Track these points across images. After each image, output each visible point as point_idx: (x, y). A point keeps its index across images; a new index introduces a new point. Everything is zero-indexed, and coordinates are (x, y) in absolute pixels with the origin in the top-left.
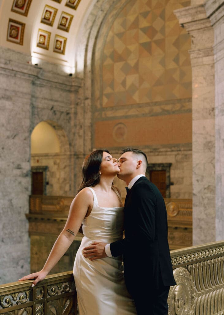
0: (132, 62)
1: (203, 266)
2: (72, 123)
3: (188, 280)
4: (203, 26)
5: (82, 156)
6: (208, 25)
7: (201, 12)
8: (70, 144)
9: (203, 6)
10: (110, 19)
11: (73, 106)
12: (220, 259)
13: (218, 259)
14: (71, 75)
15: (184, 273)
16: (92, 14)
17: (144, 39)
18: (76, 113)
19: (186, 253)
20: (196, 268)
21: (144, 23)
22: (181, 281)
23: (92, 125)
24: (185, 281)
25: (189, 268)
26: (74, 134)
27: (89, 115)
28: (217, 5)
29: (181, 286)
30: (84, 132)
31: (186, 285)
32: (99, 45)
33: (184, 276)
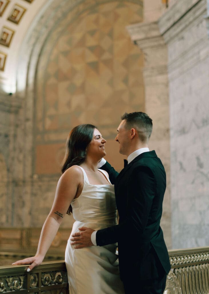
0: (78, 81)
1: (189, 272)
2: (11, 146)
3: (175, 285)
4: (156, 43)
5: (21, 183)
6: (162, 42)
7: (154, 29)
8: (8, 170)
9: (156, 23)
10: (55, 35)
11: (12, 128)
12: (204, 265)
13: (203, 266)
14: (11, 94)
15: (172, 276)
16: (35, 30)
17: (92, 58)
18: (15, 136)
19: (173, 255)
20: (182, 273)
21: (91, 42)
22: (169, 285)
23: (33, 149)
24: (173, 286)
25: (176, 272)
26: (13, 159)
27: (30, 138)
28: (171, 22)
29: (169, 291)
30: (25, 157)
31: (174, 290)
32: (43, 63)
33: (172, 280)
